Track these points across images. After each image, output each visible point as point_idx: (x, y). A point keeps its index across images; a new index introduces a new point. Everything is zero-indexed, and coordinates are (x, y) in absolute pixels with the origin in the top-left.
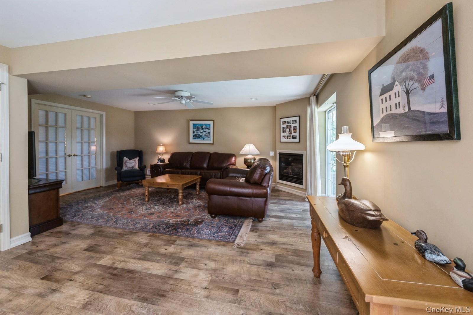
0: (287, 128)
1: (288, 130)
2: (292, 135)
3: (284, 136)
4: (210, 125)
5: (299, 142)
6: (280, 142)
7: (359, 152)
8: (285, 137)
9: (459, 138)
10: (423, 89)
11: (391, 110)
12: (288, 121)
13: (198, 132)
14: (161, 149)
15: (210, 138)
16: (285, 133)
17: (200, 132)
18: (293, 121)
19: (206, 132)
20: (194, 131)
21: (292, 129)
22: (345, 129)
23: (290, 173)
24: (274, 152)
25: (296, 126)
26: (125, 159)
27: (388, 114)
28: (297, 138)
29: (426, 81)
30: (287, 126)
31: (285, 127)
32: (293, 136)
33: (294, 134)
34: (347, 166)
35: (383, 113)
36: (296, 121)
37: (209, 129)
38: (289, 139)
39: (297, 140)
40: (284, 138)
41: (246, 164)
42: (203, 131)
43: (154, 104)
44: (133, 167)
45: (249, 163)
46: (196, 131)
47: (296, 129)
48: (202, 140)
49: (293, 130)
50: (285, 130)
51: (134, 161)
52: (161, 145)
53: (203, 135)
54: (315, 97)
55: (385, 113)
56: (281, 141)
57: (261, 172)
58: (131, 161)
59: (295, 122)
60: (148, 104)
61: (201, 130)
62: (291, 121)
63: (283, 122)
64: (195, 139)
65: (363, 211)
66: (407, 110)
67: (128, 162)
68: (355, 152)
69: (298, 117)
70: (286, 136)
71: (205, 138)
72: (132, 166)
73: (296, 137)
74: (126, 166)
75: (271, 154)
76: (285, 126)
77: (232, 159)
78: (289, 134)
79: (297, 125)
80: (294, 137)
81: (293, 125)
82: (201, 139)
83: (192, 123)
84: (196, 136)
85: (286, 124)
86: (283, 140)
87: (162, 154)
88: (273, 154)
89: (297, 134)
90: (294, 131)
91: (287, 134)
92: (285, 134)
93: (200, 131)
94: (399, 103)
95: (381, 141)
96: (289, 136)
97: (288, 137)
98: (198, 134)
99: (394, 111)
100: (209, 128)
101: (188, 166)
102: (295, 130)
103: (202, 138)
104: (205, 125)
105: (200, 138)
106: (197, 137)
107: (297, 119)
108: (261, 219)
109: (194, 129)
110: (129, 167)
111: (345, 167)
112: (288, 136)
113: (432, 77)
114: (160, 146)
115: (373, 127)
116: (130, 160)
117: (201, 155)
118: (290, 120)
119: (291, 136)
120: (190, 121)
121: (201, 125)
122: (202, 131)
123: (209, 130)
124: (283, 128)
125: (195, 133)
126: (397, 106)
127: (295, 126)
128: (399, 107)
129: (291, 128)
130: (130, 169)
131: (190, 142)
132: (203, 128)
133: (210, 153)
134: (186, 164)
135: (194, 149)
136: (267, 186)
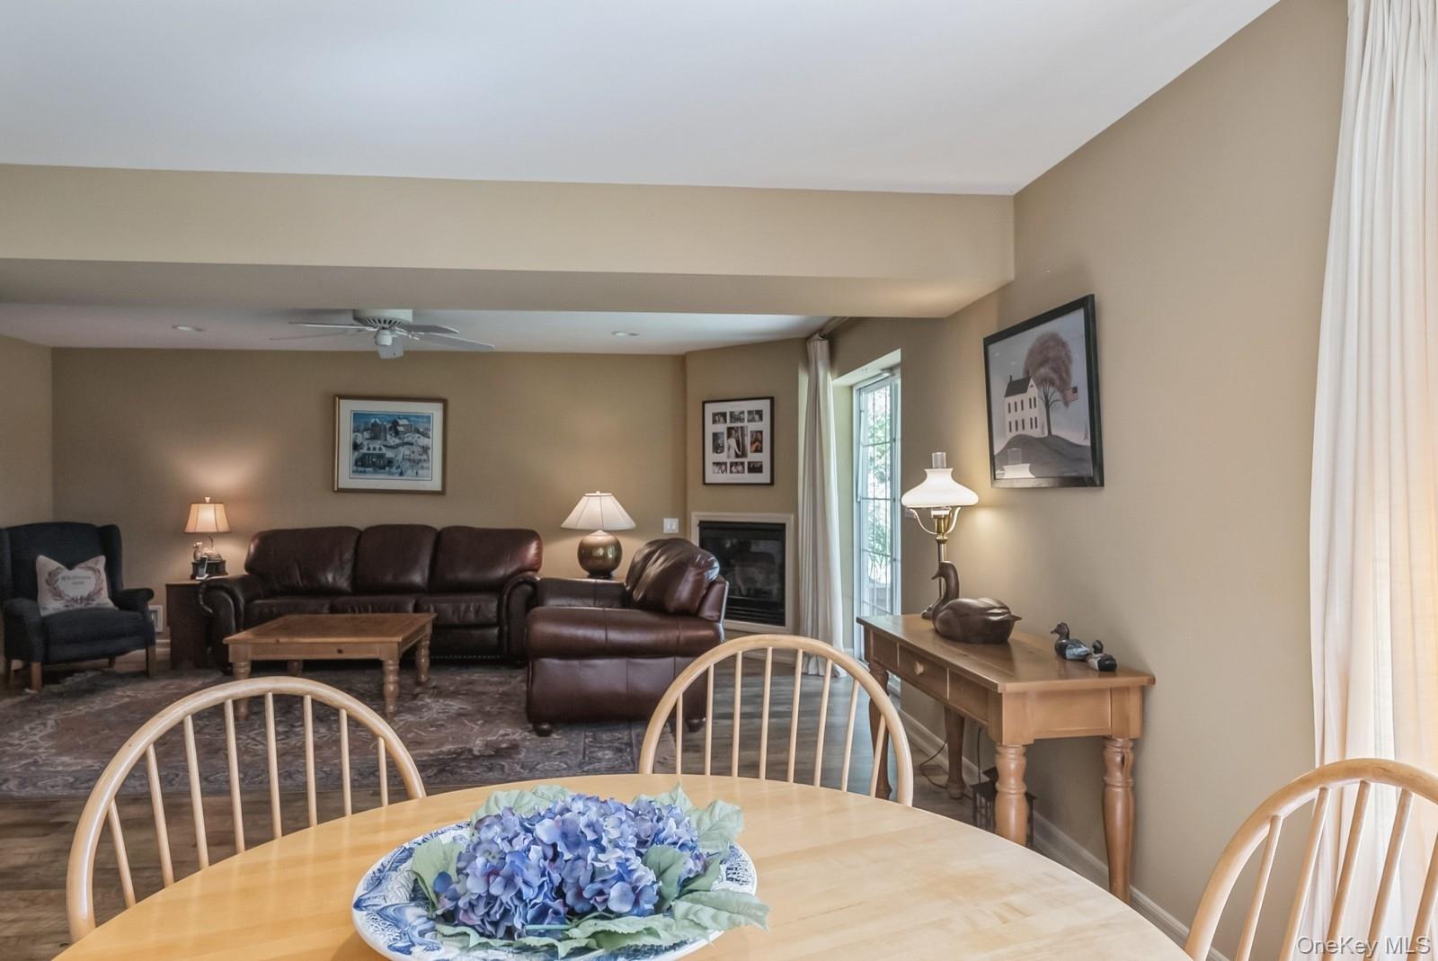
0: (729, 436)
1: (733, 442)
2: (746, 460)
3: (717, 464)
4: (429, 417)
5: (772, 483)
6: (704, 484)
7: (966, 509)
8: (723, 467)
9: (1102, 484)
10: (1066, 404)
11: (1023, 428)
12: (731, 413)
13: (377, 447)
14: (206, 517)
15: (428, 468)
16: (722, 451)
17: (385, 446)
18: (750, 412)
19: (412, 444)
20: (359, 442)
21: (748, 440)
22: (939, 458)
23: (740, 591)
24: (677, 520)
25: (761, 432)
26: (45, 563)
27: (1018, 436)
28: (764, 470)
29: (1069, 393)
30: (729, 429)
31: (722, 433)
32: (749, 463)
33: (752, 457)
34: (944, 541)
35: (1011, 431)
36: (760, 413)
37: (425, 434)
38: (738, 472)
39: (764, 477)
40: (716, 469)
41: (590, 563)
42: (397, 441)
43: (200, 330)
44: (90, 598)
45: (600, 562)
46: (365, 443)
47: (761, 442)
48: (397, 477)
49: (752, 443)
50: (723, 441)
51: (90, 573)
52: (208, 499)
53: (400, 457)
54: (825, 343)
55: (1014, 433)
56: (707, 481)
57: (698, 577)
58: (78, 571)
59: (757, 417)
60: (175, 327)
61: (388, 437)
62: (743, 413)
63: (715, 415)
64: (364, 472)
65: (984, 611)
66: (1046, 434)
67: (63, 578)
68: (959, 508)
69: (768, 402)
70: (725, 464)
71: (410, 472)
72: (85, 594)
73: (761, 467)
74: (58, 594)
75: (668, 527)
76: (721, 428)
77: (527, 549)
78: (737, 456)
79: (764, 426)
80: (755, 468)
81: (752, 427)
82: (390, 473)
83: (347, 409)
84: (364, 463)
85: (725, 421)
86: (713, 476)
87: (209, 537)
88: (674, 527)
89: (764, 458)
90: (754, 448)
91: (728, 457)
92: (722, 457)
93: (386, 440)
94: (1036, 418)
95: (1008, 486)
96: (736, 463)
97: (731, 467)
98: (377, 452)
99: (1029, 432)
100: (428, 429)
101: (344, 583)
102: (757, 443)
103: (394, 470)
104: (406, 417)
105: (387, 468)
106: (374, 465)
107: (764, 405)
108: (696, 721)
109: (359, 434)
110: (74, 600)
111: (940, 542)
112: (732, 464)
113: (1075, 390)
114: (205, 502)
115: (992, 457)
116: (70, 566)
117: (399, 539)
118: (741, 410)
119: (742, 464)
120: (342, 402)
121: (392, 419)
122: (393, 441)
123: (426, 440)
124: (715, 436)
125: (365, 451)
126: (1034, 423)
127: (757, 432)
128: (1036, 427)
129: (743, 435)
130: (77, 606)
131: (341, 486)
132: (401, 429)
133: (435, 530)
134: (334, 578)
135: (362, 516)
136: (716, 618)
